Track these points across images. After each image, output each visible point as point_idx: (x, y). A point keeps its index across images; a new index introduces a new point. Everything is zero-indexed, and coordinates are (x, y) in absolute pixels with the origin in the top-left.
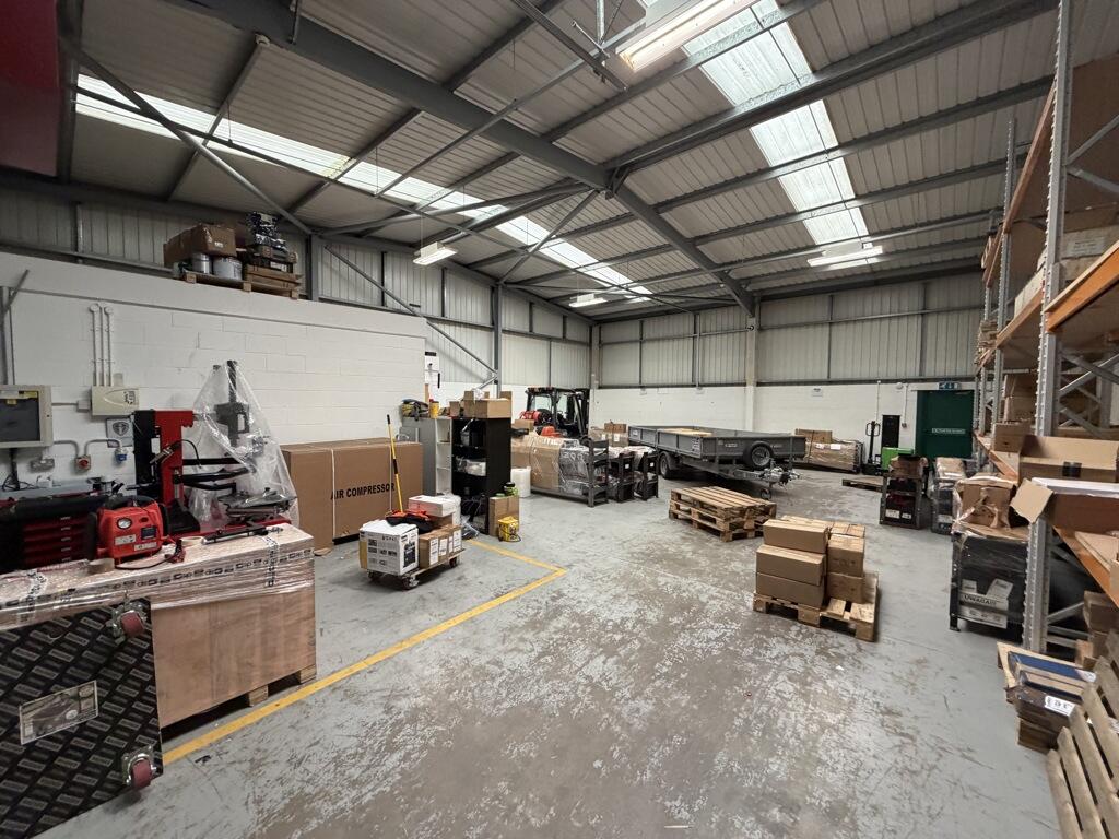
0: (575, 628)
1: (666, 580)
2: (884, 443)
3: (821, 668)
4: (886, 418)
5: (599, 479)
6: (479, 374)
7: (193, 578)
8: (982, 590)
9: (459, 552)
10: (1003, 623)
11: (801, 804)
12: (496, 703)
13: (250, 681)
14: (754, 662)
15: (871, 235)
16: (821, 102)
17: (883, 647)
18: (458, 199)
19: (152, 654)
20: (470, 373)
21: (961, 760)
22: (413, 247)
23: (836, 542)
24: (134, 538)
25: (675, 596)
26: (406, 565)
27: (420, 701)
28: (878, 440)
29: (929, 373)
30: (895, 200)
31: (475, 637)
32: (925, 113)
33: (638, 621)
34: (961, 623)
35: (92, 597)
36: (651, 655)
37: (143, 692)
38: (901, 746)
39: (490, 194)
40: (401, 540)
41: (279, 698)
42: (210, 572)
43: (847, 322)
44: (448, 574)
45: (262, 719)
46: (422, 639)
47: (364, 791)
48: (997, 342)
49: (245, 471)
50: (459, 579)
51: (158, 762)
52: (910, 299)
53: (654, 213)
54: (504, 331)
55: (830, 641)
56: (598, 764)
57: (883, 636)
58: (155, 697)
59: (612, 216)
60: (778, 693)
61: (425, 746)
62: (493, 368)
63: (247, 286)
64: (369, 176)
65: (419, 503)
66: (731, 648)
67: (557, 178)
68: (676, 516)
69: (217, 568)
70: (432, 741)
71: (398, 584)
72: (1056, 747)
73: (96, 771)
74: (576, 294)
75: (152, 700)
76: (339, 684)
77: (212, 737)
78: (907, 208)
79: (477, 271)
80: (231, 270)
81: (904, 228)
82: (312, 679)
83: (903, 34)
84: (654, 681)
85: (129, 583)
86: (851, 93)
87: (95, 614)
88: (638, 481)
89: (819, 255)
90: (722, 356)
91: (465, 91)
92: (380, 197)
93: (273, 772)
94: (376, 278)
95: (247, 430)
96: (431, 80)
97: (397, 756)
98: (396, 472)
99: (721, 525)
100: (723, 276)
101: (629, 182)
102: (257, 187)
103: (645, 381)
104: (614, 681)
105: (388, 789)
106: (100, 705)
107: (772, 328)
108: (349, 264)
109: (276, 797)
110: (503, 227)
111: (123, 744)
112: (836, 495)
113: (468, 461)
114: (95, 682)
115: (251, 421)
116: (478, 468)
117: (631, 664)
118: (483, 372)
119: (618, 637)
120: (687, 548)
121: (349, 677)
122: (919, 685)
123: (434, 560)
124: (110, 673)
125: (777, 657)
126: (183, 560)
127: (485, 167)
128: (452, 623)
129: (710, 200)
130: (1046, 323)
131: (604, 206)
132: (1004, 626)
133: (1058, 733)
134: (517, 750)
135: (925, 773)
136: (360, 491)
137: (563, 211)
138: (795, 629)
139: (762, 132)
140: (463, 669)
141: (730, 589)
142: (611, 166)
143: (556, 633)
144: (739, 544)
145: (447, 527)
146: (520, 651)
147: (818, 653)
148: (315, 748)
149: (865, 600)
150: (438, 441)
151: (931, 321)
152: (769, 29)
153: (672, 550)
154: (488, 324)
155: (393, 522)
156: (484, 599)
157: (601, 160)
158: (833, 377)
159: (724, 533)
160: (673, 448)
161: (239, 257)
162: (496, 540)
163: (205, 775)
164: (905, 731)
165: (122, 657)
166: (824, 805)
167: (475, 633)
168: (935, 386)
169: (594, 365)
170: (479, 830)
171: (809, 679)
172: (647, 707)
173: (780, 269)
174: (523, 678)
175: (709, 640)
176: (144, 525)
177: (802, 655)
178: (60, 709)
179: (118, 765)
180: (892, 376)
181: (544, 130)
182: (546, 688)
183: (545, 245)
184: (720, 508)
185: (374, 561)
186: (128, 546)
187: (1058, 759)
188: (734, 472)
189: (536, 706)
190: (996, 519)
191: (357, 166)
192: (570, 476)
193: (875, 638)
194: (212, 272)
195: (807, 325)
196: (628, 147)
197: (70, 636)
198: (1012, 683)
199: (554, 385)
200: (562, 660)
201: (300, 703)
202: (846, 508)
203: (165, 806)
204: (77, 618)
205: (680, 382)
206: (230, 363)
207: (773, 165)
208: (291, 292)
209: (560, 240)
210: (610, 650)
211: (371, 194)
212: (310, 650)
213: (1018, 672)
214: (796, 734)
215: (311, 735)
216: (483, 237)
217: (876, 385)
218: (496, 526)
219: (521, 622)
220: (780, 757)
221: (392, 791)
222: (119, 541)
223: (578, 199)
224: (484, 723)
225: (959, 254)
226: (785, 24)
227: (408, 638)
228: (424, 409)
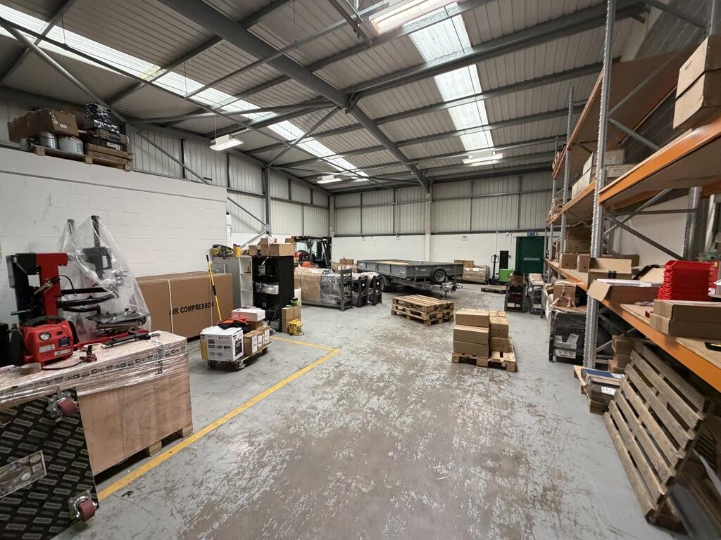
0: (355, 382)
1: (400, 350)
2: (501, 267)
3: (494, 388)
4: (501, 252)
5: (347, 293)
6: (255, 227)
7: (105, 372)
8: (565, 340)
9: (268, 344)
10: (574, 356)
11: (500, 456)
12: (320, 430)
13: (149, 439)
14: (459, 389)
15: (495, 147)
16: (475, 65)
17: (521, 374)
18: (242, 105)
19: (82, 427)
20: (249, 227)
21: (567, 423)
22: (208, 137)
23: (494, 321)
24: (53, 347)
25: (407, 358)
26: (237, 354)
27: (272, 436)
28: (498, 265)
29: (522, 227)
30: (509, 127)
31: (294, 394)
32: (528, 79)
33: (391, 374)
34: (554, 358)
35: (32, 391)
36: (403, 393)
37: (78, 454)
38: (540, 421)
39: (266, 104)
40: (233, 338)
41: (170, 448)
42: (117, 367)
43: (480, 197)
44: (262, 358)
45: (162, 463)
46: (259, 399)
47: (253, 492)
48: (563, 210)
49: (110, 297)
50: (272, 361)
51: (96, 500)
52: (512, 185)
53: (374, 124)
54: (272, 198)
55: (494, 374)
56: (390, 454)
57: (520, 368)
58: (87, 457)
59: (347, 125)
60: (475, 403)
61: (283, 461)
62: (265, 223)
63: (89, 159)
64: (176, 83)
65: (240, 314)
66: (446, 383)
67: (312, 96)
68: (395, 313)
69: (123, 364)
70: (287, 457)
71: (231, 367)
72: (608, 410)
73: (49, 513)
74: (321, 175)
75: (85, 459)
76: (212, 433)
77: (129, 479)
78: (514, 132)
79: (252, 156)
80: (74, 146)
81: (512, 144)
82: (190, 433)
83: (521, 31)
84: (409, 406)
85: (59, 379)
86: (491, 62)
87: (36, 404)
88: (370, 294)
89: (467, 157)
90: (411, 217)
91: (255, 29)
92: (188, 99)
93: (185, 492)
94: (177, 157)
95: (110, 267)
96: (232, 19)
97: (267, 469)
98: (215, 294)
99: (424, 317)
100: (413, 167)
101: (361, 104)
102: (81, 82)
103: (364, 232)
104: (386, 409)
105: (268, 489)
106: (47, 467)
107: (440, 200)
108: (156, 146)
109: (192, 507)
110: (272, 127)
111: (68, 492)
112: (479, 297)
113: (266, 285)
114: (41, 451)
115: (113, 260)
116: (273, 289)
117: (394, 398)
118: (259, 226)
119: (382, 385)
120: (407, 331)
121: (217, 428)
122: (541, 391)
123: (255, 350)
124: (51, 444)
125: (470, 385)
126: (96, 360)
127: (263, 84)
128: (276, 388)
129: (408, 120)
130: (597, 200)
131: (343, 118)
132: (575, 357)
133: (608, 404)
134: (342, 454)
135: (553, 432)
136: (190, 308)
137: (314, 119)
138: (476, 370)
139: (441, 80)
140: (293, 414)
141: (436, 352)
142: (348, 92)
143: (344, 386)
144: (435, 327)
145: (260, 328)
146: (326, 399)
147: (490, 381)
148: (209, 474)
149: (509, 351)
150: (241, 272)
151: (524, 198)
152: (451, 17)
153: (398, 333)
154: (260, 193)
155: (224, 327)
156: (292, 371)
157: (342, 87)
158: (473, 229)
159: (426, 321)
160: (388, 273)
161: (81, 137)
162: (289, 335)
163: (133, 503)
164: (540, 414)
165: (60, 431)
166: (511, 455)
167: (293, 392)
168: (525, 234)
169: (331, 221)
170: (333, 501)
171: (489, 394)
172: (409, 420)
173: (445, 164)
174: (332, 414)
175: (433, 381)
176: (60, 336)
177: (482, 383)
178: (17, 474)
179: (66, 507)
180: (503, 229)
181: (306, 62)
182: (348, 418)
183: (302, 141)
184: (424, 307)
185: (213, 354)
186: (51, 353)
187: (609, 416)
188: (425, 286)
189: (345, 429)
190: (569, 303)
191: (168, 74)
192: (327, 292)
193: (516, 371)
194: (58, 147)
195: (459, 198)
196: (361, 80)
197: (18, 421)
198: (584, 384)
199: (306, 234)
200: (353, 401)
201: (187, 449)
202: (486, 303)
203: (109, 527)
204: (21, 408)
205: (386, 233)
206: (93, 218)
207: (445, 100)
208: (124, 166)
209: (311, 138)
210: (379, 392)
211: (182, 97)
212: (188, 414)
213: (587, 378)
214: (489, 423)
215: (202, 467)
216: (259, 131)
217: (495, 234)
218: (287, 326)
219: (321, 383)
220: (484, 435)
221: (271, 490)
222: (43, 350)
223: (325, 112)
224: (317, 443)
225: (538, 160)
226: (460, 16)
227: (249, 400)
228: (228, 251)
